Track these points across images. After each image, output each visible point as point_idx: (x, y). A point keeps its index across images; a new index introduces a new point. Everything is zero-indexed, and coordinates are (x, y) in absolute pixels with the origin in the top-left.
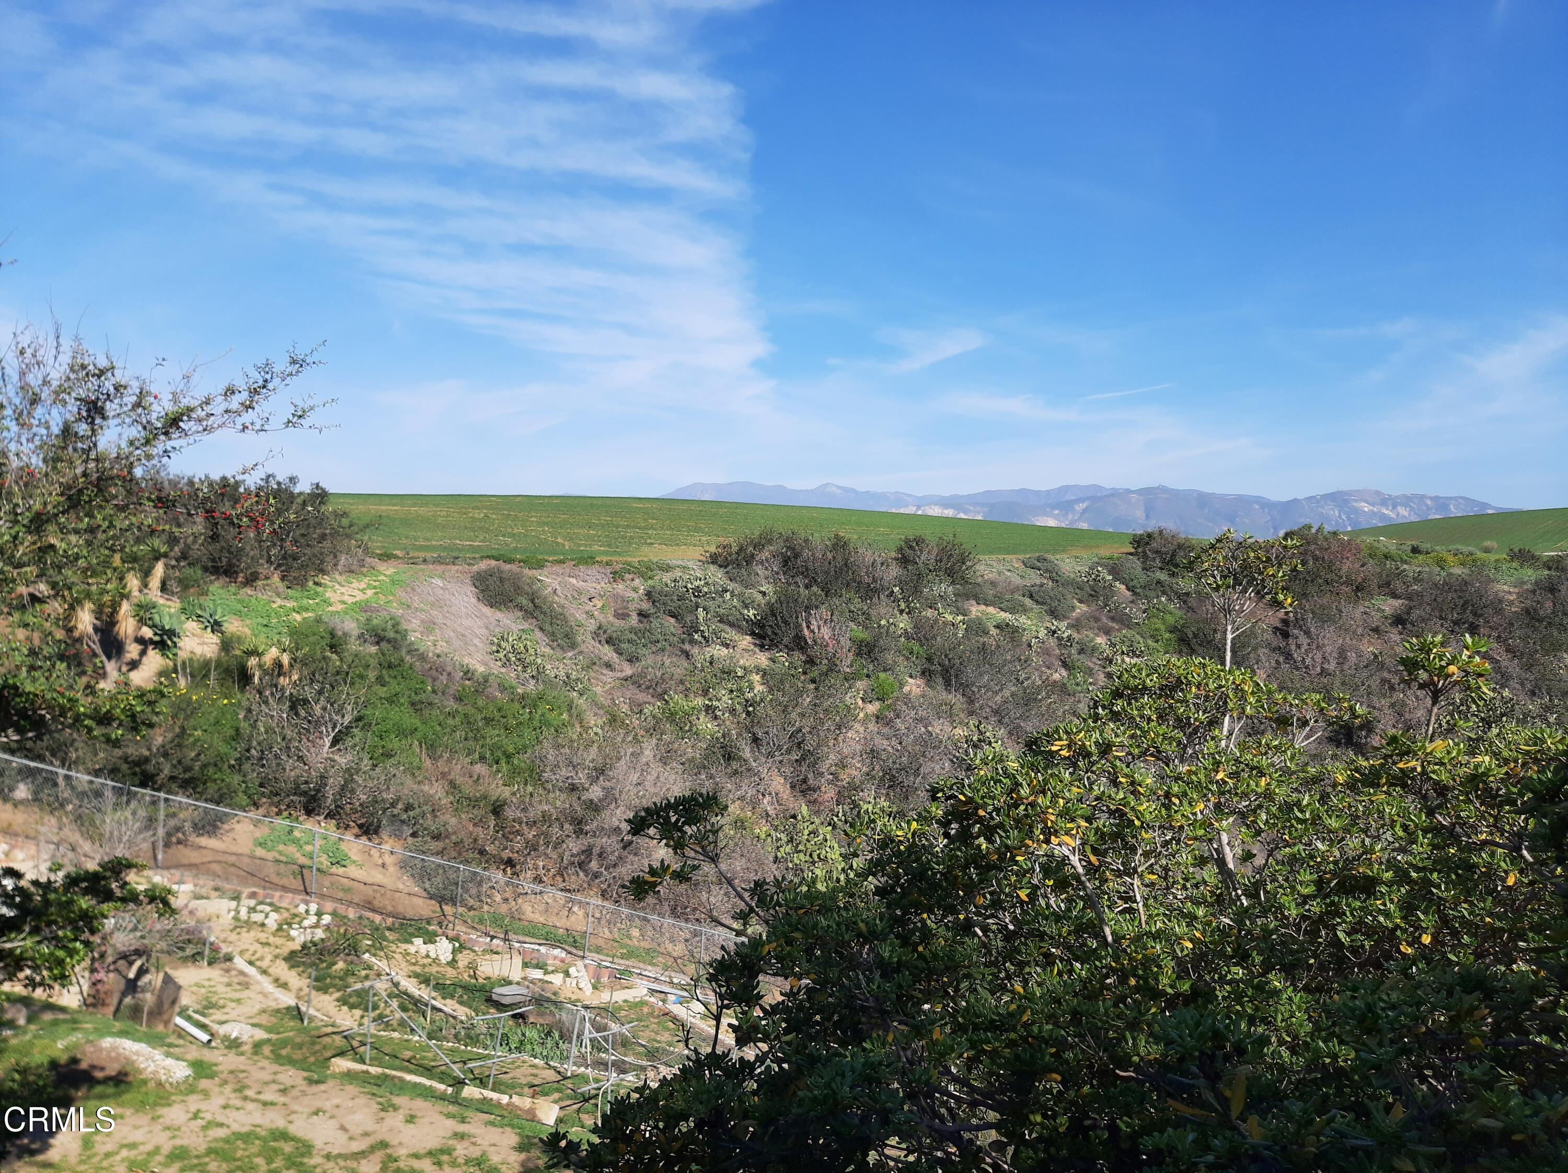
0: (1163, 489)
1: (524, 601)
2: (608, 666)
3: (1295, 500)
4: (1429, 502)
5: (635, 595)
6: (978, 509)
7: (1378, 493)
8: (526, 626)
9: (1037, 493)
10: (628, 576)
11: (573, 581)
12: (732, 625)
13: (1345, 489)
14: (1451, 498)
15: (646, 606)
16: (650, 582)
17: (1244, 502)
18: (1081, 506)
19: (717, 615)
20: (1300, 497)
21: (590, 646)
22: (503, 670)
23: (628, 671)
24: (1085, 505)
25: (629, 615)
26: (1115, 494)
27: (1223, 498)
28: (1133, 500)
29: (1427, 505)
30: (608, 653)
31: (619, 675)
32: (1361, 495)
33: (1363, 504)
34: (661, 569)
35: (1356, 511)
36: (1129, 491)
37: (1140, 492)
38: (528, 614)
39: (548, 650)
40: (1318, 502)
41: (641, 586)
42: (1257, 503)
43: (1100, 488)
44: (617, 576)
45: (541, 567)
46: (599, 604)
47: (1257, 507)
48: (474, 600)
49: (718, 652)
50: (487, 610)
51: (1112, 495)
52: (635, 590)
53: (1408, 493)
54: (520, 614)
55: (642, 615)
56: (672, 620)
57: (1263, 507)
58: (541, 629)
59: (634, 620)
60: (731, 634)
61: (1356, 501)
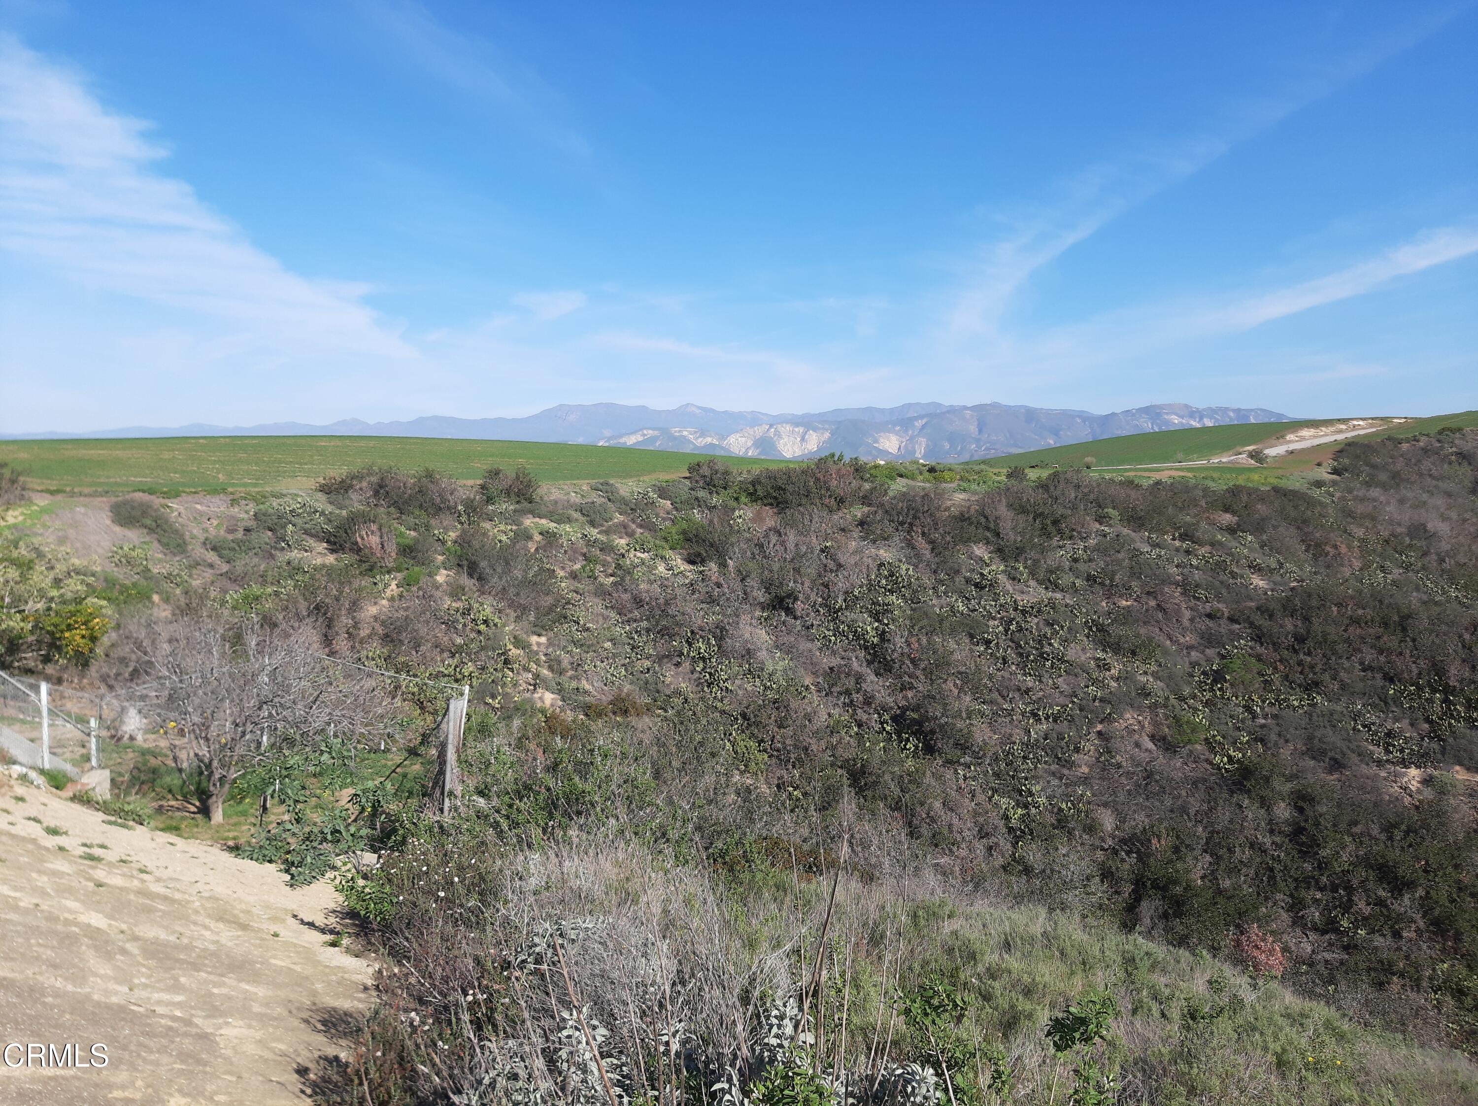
0: (995, 405)
1: (148, 522)
2: (211, 566)
3: (1113, 414)
4: (1231, 414)
5: (246, 516)
6: (827, 426)
7: (1186, 406)
8: (147, 539)
9: (882, 411)
10: (244, 502)
11: (199, 507)
12: (312, 536)
13: (1158, 403)
14: (1252, 410)
15: (252, 524)
16: (261, 506)
17: (1068, 416)
18: (919, 424)
19: (302, 528)
20: (1118, 411)
21: (198, 551)
22: (116, 569)
23: (225, 568)
24: (924, 421)
25: (236, 530)
26: (953, 410)
27: (1049, 413)
28: (968, 417)
29: (1229, 417)
30: (212, 557)
31: (219, 572)
32: (1172, 408)
33: (1173, 417)
34: (273, 496)
35: (1167, 422)
36: (965, 408)
37: (974, 408)
38: (151, 530)
39: (160, 556)
40: (1133, 415)
41: (252, 508)
42: (1079, 417)
43: (939, 405)
44: (234, 502)
45: (177, 496)
46: (215, 523)
47: (1079, 420)
48: (108, 522)
49: (295, 555)
50: (117, 529)
51: (948, 412)
52: (247, 512)
53: (1213, 406)
54: (145, 531)
55: (247, 530)
56: (270, 533)
57: (1084, 421)
58: (159, 541)
59: (240, 534)
60: (311, 542)
61: (1167, 414)
